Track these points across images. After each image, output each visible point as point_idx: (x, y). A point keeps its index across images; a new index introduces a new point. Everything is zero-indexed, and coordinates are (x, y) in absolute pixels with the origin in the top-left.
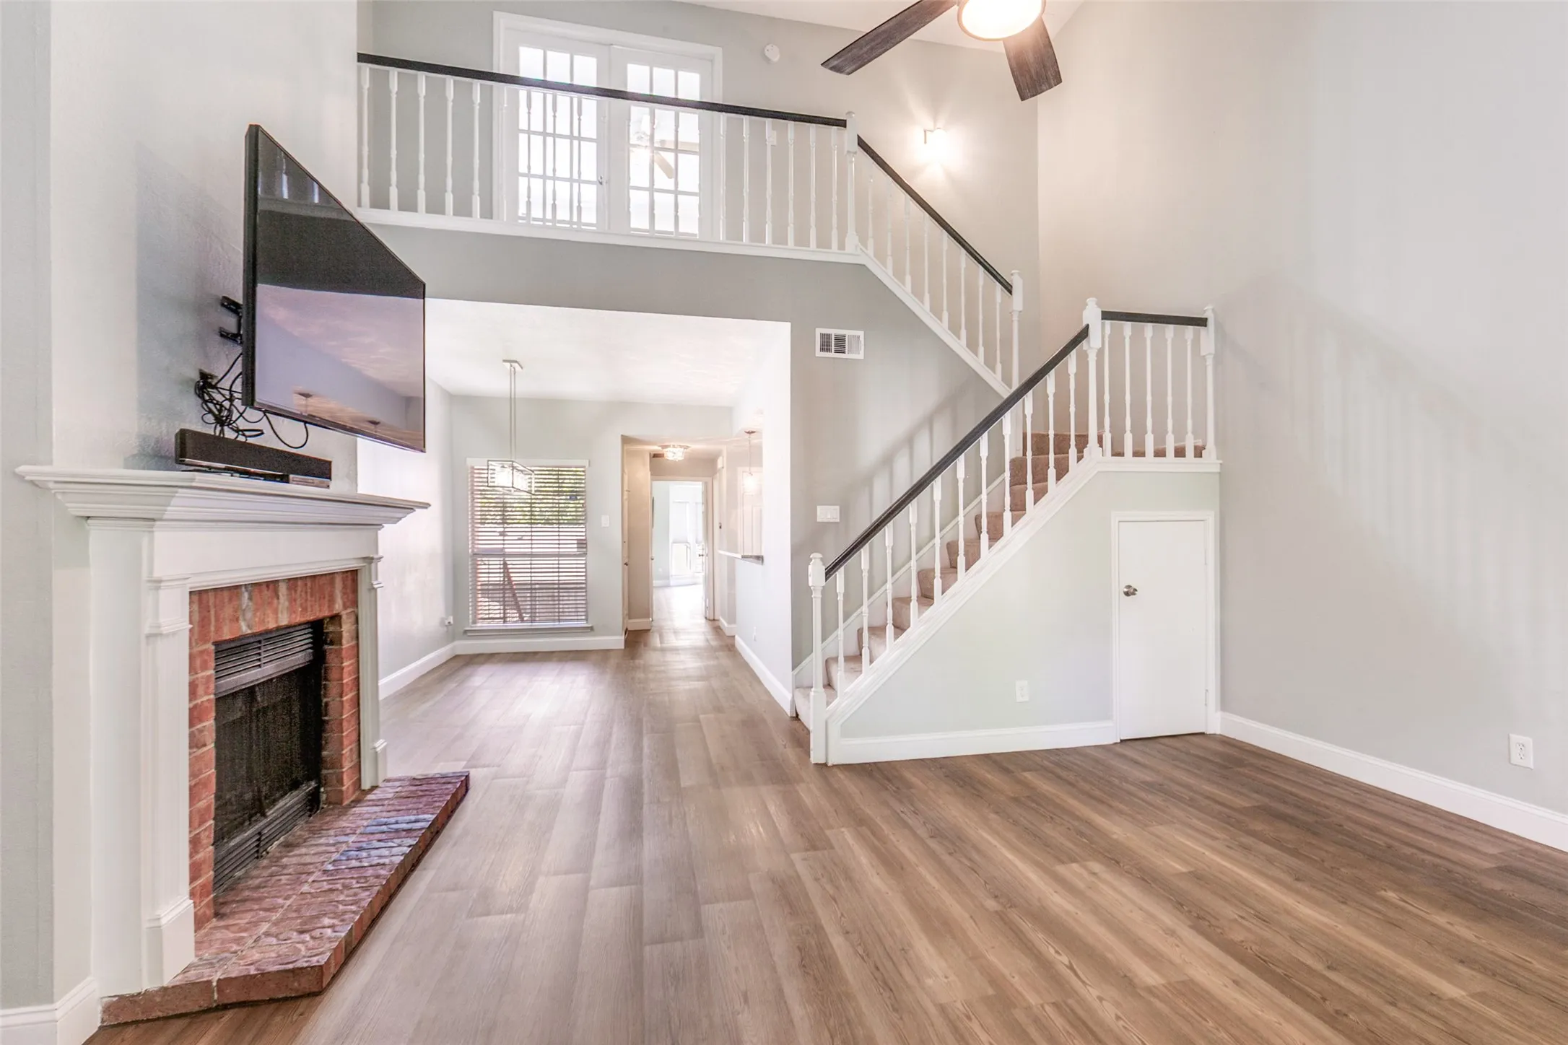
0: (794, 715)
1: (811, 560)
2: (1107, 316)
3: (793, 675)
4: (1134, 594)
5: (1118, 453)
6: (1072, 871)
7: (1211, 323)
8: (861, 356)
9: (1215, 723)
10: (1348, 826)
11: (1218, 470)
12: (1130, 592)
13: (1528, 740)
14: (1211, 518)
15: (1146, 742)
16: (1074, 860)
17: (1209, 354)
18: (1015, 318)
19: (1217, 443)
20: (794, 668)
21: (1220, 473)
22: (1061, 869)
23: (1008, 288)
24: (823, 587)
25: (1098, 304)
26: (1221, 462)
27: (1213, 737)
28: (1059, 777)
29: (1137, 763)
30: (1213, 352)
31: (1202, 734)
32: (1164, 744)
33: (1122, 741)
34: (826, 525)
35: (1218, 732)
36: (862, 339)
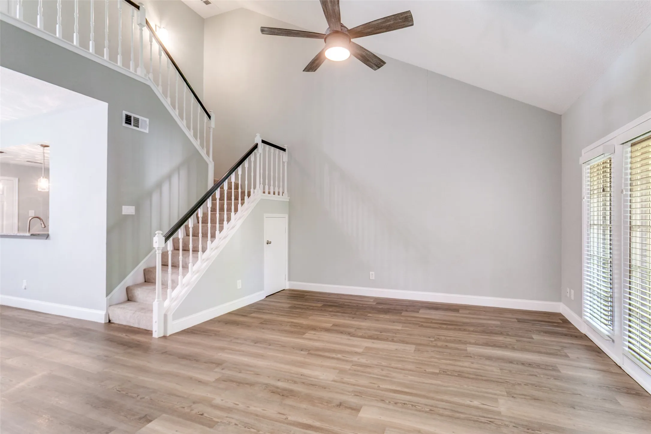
0: (108, 321)
1: (156, 234)
2: (263, 142)
3: (107, 299)
4: (270, 243)
5: (264, 193)
6: (307, 335)
7: (286, 150)
8: (147, 131)
9: (287, 285)
10: (346, 304)
11: (288, 201)
12: (268, 243)
13: (373, 273)
14: (287, 216)
15: (273, 295)
16: (305, 333)
17: (286, 161)
18: (212, 130)
19: (288, 191)
20: (107, 295)
21: (289, 202)
22: (304, 336)
23: (209, 117)
24: (163, 248)
25: (261, 137)
26: (289, 198)
27: (287, 290)
28: (264, 313)
29: (279, 302)
30: (287, 161)
31: (284, 290)
32: (276, 295)
33: (266, 297)
34: (127, 216)
35: (288, 288)
36: (148, 122)
